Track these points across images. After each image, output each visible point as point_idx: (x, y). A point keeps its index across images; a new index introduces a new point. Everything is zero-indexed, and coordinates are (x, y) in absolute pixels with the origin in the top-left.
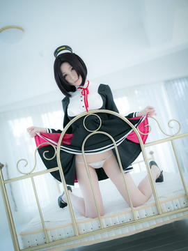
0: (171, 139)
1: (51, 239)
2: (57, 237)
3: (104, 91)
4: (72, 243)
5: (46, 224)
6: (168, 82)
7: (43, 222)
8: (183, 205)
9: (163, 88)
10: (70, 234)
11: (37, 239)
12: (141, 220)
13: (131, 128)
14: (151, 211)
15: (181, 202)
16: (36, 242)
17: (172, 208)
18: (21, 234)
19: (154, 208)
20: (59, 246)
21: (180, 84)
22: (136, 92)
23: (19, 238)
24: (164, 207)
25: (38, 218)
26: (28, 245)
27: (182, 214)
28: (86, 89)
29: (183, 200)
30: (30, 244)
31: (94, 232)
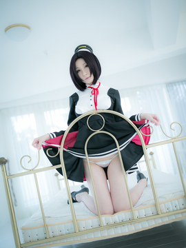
0: (173, 141)
1: (51, 235)
2: (57, 233)
3: (114, 94)
4: (72, 240)
5: (47, 220)
6: (170, 85)
7: (44, 217)
8: (182, 207)
9: (164, 90)
10: (70, 231)
11: (38, 234)
12: (140, 219)
13: (135, 131)
14: (150, 211)
15: (179, 203)
16: (36, 237)
17: (171, 209)
18: (22, 229)
19: (154, 208)
20: (59, 242)
21: (181, 86)
22: (138, 93)
23: (20, 232)
24: (163, 208)
25: (39, 213)
26: (28, 239)
27: (180, 216)
28: (97, 89)
29: (182, 201)
30: (31, 239)
31: (94, 230)
